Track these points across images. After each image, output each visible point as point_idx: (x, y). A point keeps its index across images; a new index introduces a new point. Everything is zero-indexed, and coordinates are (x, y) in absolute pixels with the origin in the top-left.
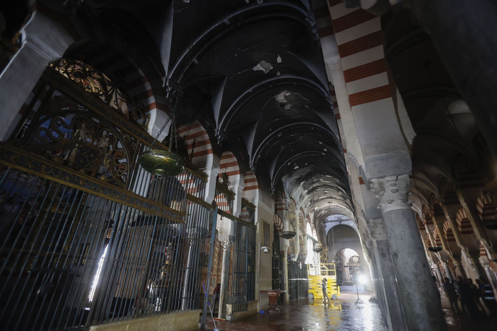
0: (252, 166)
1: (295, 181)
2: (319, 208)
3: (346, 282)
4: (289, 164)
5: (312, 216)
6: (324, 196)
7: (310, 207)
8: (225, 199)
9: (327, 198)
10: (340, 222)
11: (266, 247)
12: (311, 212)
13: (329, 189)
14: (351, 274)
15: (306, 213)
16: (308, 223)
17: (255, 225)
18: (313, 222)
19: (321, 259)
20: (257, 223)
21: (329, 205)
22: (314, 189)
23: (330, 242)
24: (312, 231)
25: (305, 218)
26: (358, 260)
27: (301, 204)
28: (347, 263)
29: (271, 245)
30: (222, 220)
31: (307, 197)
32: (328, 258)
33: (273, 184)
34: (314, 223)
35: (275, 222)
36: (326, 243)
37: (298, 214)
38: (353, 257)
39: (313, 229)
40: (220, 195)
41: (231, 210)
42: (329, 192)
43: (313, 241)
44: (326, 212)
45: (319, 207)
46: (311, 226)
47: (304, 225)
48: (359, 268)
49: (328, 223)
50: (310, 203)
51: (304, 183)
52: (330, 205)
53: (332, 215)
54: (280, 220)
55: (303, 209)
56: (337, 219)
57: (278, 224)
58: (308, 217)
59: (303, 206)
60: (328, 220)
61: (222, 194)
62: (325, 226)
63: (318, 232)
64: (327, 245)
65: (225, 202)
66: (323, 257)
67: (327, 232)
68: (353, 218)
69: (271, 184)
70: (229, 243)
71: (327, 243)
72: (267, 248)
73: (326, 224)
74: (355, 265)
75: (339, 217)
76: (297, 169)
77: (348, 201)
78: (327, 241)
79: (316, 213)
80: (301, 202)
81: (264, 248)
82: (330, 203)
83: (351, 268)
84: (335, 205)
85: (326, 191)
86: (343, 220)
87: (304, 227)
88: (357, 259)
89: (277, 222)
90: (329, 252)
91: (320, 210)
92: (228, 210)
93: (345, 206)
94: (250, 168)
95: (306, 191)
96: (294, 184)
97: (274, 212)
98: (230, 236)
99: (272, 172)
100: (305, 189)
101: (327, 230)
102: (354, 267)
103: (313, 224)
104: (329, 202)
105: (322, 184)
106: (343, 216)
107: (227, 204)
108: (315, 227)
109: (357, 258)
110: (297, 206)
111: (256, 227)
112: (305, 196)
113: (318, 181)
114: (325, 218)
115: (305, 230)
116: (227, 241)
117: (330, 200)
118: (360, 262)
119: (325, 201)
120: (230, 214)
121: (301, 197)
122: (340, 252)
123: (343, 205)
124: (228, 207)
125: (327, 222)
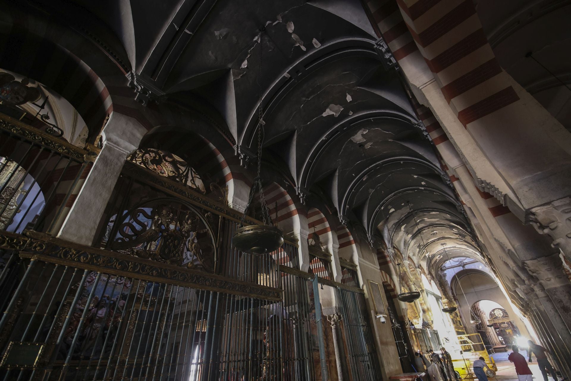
0: (342, 219)
1: (394, 226)
2: (431, 254)
3: (495, 347)
4: (382, 208)
5: (424, 264)
6: (433, 237)
7: (420, 255)
8: (321, 263)
9: (439, 239)
10: (463, 266)
11: (381, 316)
12: (422, 260)
13: (438, 228)
14: (498, 335)
15: (416, 262)
16: (422, 275)
17: (361, 288)
18: (428, 272)
19: (452, 320)
20: (363, 286)
21: (443, 248)
22: (420, 231)
23: (456, 295)
24: (430, 284)
25: (418, 269)
26: (502, 314)
27: (408, 253)
28: (489, 321)
29: (387, 311)
30: (323, 289)
31: (412, 243)
32: (461, 317)
33: (370, 235)
34: (430, 273)
35: (383, 281)
36: (452, 298)
37: (407, 265)
38: (494, 310)
39: (430, 281)
40: (314, 259)
41: (331, 274)
42: (440, 231)
43: (435, 297)
44: (442, 257)
45: (431, 252)
46: (427, 277)
47: (418, 278)
48: (507, 325)
49: (447, 270)
50: (418, 250)
51: (406, 226)
52: (445, 247)
53: (450, 259)
54: (388, 276)
55: (412, 257)
56: (457, 263)
57: (387, 282)
58: (420, 266)
59: (411, 255)
60: (446, 266)
61: (316, 258)
62: (445, 275)
63: (438, 284)
64: (455, 300)
65: (322, 266)
66: (454, 317)
67: (449, 283)
68: (481, 259)
69: (368, 236)
70: (337, 317)
71: (454, 297)
72: (383, 316)
73: (445, 272)
74: (500, 322)
75: (460, 261)
76: (393, 212)
77: (468, 238)
78: (453, 294)
79: (430, 260)
80: (406, 250)
81: (380, 318)
82: (444, 245)
83: (496, 326)
84: (452, 246)
85: (435, 232)
86: (467, 264)
87: (419, 280)
88: (501, 312)
89: (386, 280)
90: (459, 308)
91: (434, 256)
92: (327, 275)
93: (465, 245)
94: (340, 221)
95: (410, 236)
96: (393, 231)
97: (379, 268)
98: (337, 309)
99: (365, 221)
100: (407, 233)
101: (449, 278)
102: (500, 324)
103: (429, 275)
104: (442, 244)
105: (428, 224)
106: (465, 258)
107: (324, 268)
108: (433, 278)
109: (500, 310)
110: (403, 255)
111: (363, 290)
112: (410, 241)
113: (422, 221)
114: (442, 264)
115: (421, 284)
116: (334, 315)
117: (443, 241)
118: (506, 316)
119: (437, 243)
120: (330, 280)
121: (406, 244)
122: (475, 307)
123: (462, 244)
124: (326, 271)
125: (445, 270)
